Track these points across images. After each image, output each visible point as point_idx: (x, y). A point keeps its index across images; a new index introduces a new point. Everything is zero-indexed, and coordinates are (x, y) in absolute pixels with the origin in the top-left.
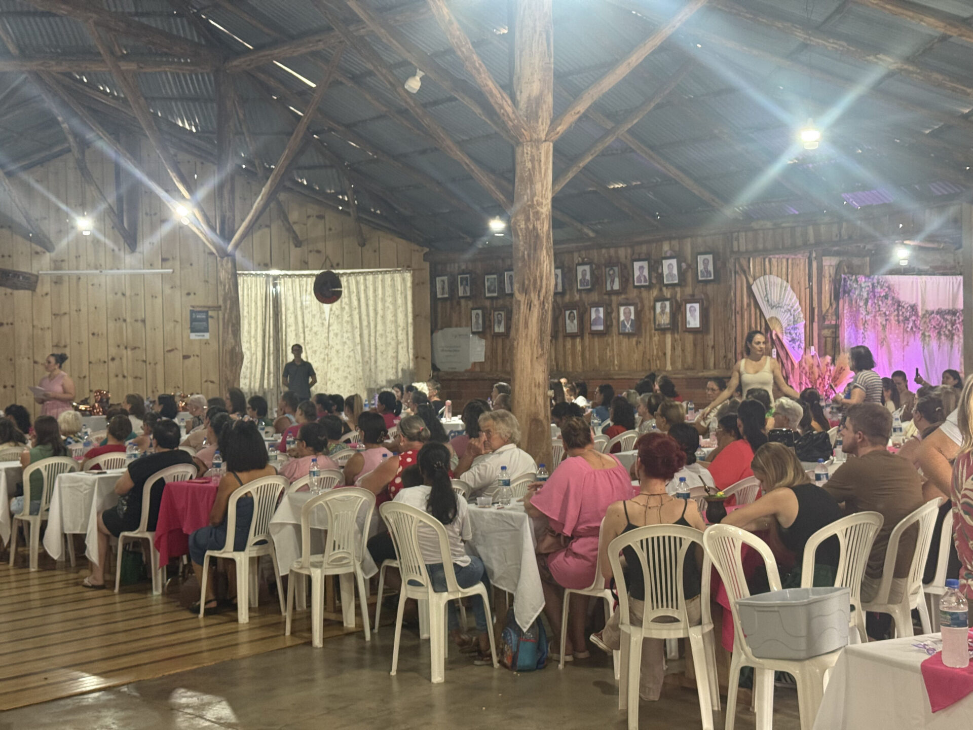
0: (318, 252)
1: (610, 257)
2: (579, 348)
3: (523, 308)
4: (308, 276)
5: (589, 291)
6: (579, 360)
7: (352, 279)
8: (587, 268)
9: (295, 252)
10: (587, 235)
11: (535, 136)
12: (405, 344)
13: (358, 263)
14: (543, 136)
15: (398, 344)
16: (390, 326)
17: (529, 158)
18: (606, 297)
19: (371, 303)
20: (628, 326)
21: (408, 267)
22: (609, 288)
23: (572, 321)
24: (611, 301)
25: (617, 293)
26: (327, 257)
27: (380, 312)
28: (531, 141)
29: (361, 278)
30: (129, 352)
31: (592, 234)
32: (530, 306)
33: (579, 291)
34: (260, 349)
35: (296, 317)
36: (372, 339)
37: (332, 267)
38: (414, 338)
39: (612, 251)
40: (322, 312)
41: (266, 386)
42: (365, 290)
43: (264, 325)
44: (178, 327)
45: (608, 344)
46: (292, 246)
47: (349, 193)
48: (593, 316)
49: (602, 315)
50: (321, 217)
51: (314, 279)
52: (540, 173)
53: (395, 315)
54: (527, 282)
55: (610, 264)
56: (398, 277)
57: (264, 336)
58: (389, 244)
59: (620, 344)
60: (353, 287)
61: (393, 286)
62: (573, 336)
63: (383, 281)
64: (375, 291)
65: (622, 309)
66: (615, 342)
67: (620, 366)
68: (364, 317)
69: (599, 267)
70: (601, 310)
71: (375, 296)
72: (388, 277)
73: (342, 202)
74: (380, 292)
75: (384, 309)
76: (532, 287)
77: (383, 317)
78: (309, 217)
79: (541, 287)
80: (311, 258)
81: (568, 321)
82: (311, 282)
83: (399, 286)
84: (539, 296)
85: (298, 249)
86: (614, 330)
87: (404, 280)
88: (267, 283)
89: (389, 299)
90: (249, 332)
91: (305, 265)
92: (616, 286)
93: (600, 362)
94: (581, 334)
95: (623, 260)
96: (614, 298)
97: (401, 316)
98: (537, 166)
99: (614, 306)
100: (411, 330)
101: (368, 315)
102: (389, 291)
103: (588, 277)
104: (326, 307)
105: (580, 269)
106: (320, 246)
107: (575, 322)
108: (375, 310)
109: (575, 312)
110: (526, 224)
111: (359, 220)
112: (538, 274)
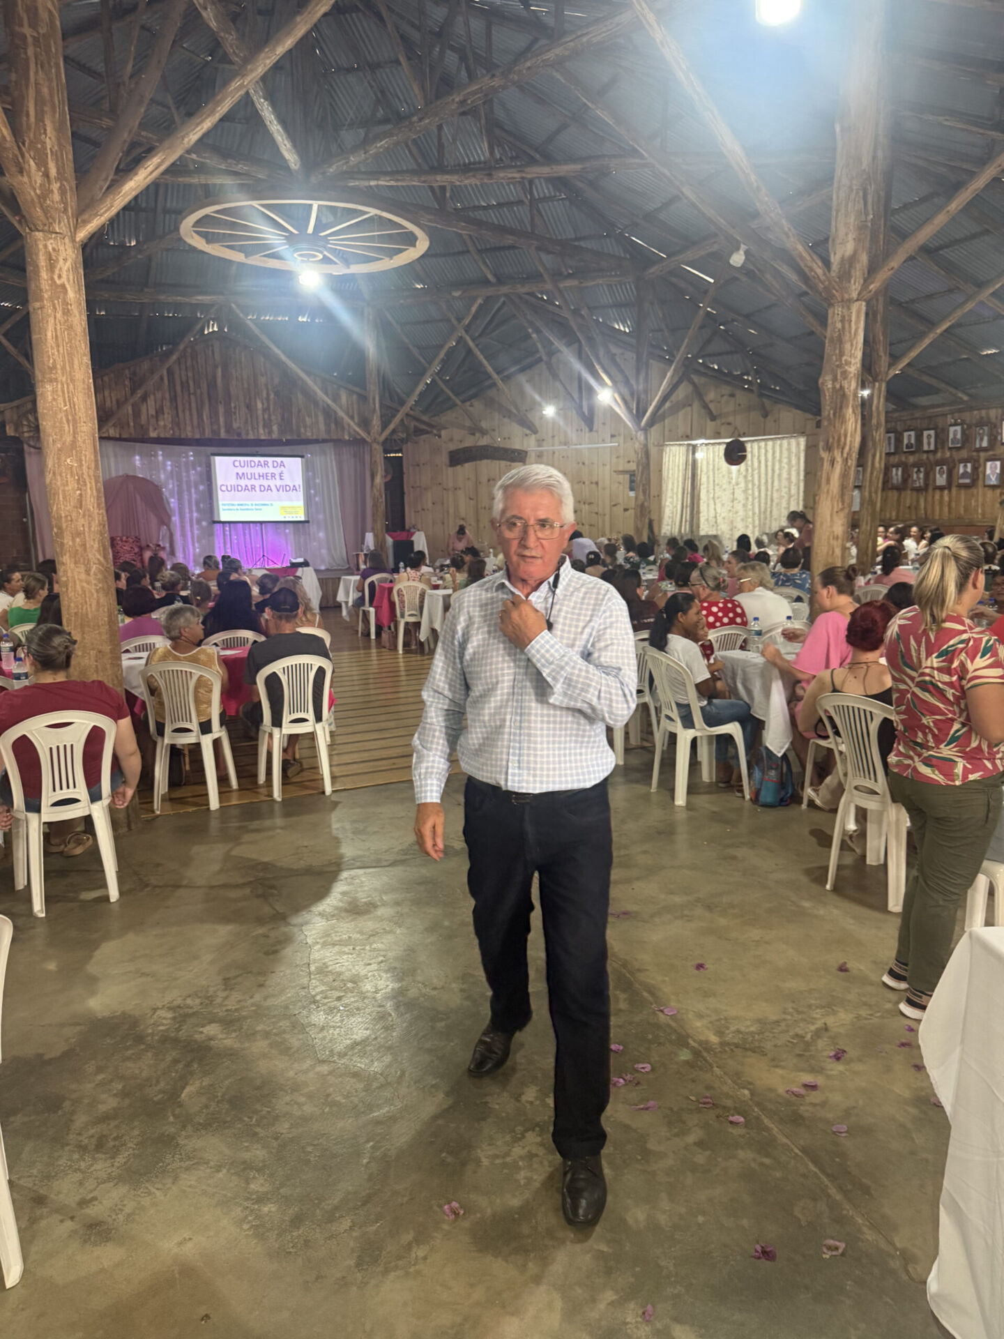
0: (729, 424)
1: (982, 418)
2: (946, 498)
3: (826, 465)
4: (720, 444)
5: (958, 449)
6: (946, 509)
7: (755, 445)
8: (959, 428)
9: (710, 425)
10: (961, 398)
11: (846, 296)
12: (796, 497)
13: (760, 431)
14: (854, 295)
15: (790, 496)
16: (785, 483)
17: (840, 318)
18: (975, 454)
19: (770, 464)
20: (993, 479)
21: (802, 433)
22: (978, 446)
23: (941, 475)
24: (979, 457)
25: (985, 450)
26: (736, 428)
27: (777, 472)
28: (842, 301)
29: (762, 444)
30: (587, 506)
31: (966, 398)
32: (833, 462)
33: (950, 449)
34: (680, 503)
35: (708, 477)
36: (769, 493)
37: (740, 436)
38: (805, 492)
39: (983, 413)
40: (730, 472)
41: (683, 531)
42: (766, 454)
43: (684, 484)
44: (621, 487)
45: (973, 495)
46: (708, 420)
47: (752, 373)
48: (961, 471)
49: (969, 470)
50: (732, 395)
51: (724, 446)
52: (850, 332)
53: (789, 474)
54: (831, 440)
55: (980, 424)
56: (793, 441)
57: (683, 493)
58: (788, 415)
59: (984, 495)
60: (756, 451)
61: (789, 450)
62: (941, 488)
63: (781, 446)
64: (774, 453)
65: (989, 464)
66: (980, 493)
67: (983, 514)
68: (763, 476)
69: (970, 427)
70: (969, 465)
71: (774, 458)
72: (785, 442)
73: (747, 382)
74: (778, 454)
75: (780, 469)
76: (835, 445)
77: (780, 475)
78: (722, 396)
79: (845, 444)
80: (723, 430)
81: (938, 476)
82: (723, 447)
83: (794, 449)
84: (842, 453)
85: (714, 423)
86: (980, 482)
87: (798, 444)
88: (688, 451)
89: (785, 460)
90: (672, 490)
91: (717, 435)
92: (985, 444)
93: (965, 511)
94: (949, 486)
95: (993, 420)
96: (982, 454)
97: (794, 473)
98: (847, 326)
99: (982, 461)
100: (802, 485)
101: (766, 474)
102: (785, 454)
103: (959, 436)
104: (734, 468)
105: (952, 429)
106: (731, 419)
107: (945, 476)
108: (773, 470)
109: (945, 467)
110: (833, 384)
111: (761, 395)
112: (842, 432)
